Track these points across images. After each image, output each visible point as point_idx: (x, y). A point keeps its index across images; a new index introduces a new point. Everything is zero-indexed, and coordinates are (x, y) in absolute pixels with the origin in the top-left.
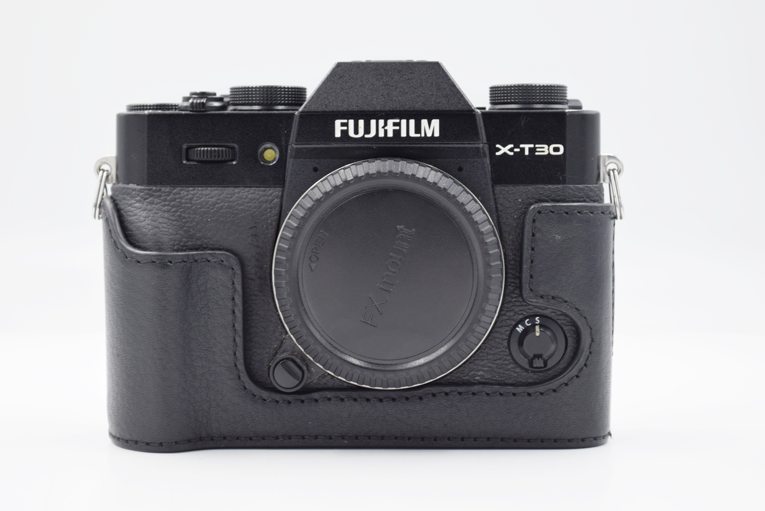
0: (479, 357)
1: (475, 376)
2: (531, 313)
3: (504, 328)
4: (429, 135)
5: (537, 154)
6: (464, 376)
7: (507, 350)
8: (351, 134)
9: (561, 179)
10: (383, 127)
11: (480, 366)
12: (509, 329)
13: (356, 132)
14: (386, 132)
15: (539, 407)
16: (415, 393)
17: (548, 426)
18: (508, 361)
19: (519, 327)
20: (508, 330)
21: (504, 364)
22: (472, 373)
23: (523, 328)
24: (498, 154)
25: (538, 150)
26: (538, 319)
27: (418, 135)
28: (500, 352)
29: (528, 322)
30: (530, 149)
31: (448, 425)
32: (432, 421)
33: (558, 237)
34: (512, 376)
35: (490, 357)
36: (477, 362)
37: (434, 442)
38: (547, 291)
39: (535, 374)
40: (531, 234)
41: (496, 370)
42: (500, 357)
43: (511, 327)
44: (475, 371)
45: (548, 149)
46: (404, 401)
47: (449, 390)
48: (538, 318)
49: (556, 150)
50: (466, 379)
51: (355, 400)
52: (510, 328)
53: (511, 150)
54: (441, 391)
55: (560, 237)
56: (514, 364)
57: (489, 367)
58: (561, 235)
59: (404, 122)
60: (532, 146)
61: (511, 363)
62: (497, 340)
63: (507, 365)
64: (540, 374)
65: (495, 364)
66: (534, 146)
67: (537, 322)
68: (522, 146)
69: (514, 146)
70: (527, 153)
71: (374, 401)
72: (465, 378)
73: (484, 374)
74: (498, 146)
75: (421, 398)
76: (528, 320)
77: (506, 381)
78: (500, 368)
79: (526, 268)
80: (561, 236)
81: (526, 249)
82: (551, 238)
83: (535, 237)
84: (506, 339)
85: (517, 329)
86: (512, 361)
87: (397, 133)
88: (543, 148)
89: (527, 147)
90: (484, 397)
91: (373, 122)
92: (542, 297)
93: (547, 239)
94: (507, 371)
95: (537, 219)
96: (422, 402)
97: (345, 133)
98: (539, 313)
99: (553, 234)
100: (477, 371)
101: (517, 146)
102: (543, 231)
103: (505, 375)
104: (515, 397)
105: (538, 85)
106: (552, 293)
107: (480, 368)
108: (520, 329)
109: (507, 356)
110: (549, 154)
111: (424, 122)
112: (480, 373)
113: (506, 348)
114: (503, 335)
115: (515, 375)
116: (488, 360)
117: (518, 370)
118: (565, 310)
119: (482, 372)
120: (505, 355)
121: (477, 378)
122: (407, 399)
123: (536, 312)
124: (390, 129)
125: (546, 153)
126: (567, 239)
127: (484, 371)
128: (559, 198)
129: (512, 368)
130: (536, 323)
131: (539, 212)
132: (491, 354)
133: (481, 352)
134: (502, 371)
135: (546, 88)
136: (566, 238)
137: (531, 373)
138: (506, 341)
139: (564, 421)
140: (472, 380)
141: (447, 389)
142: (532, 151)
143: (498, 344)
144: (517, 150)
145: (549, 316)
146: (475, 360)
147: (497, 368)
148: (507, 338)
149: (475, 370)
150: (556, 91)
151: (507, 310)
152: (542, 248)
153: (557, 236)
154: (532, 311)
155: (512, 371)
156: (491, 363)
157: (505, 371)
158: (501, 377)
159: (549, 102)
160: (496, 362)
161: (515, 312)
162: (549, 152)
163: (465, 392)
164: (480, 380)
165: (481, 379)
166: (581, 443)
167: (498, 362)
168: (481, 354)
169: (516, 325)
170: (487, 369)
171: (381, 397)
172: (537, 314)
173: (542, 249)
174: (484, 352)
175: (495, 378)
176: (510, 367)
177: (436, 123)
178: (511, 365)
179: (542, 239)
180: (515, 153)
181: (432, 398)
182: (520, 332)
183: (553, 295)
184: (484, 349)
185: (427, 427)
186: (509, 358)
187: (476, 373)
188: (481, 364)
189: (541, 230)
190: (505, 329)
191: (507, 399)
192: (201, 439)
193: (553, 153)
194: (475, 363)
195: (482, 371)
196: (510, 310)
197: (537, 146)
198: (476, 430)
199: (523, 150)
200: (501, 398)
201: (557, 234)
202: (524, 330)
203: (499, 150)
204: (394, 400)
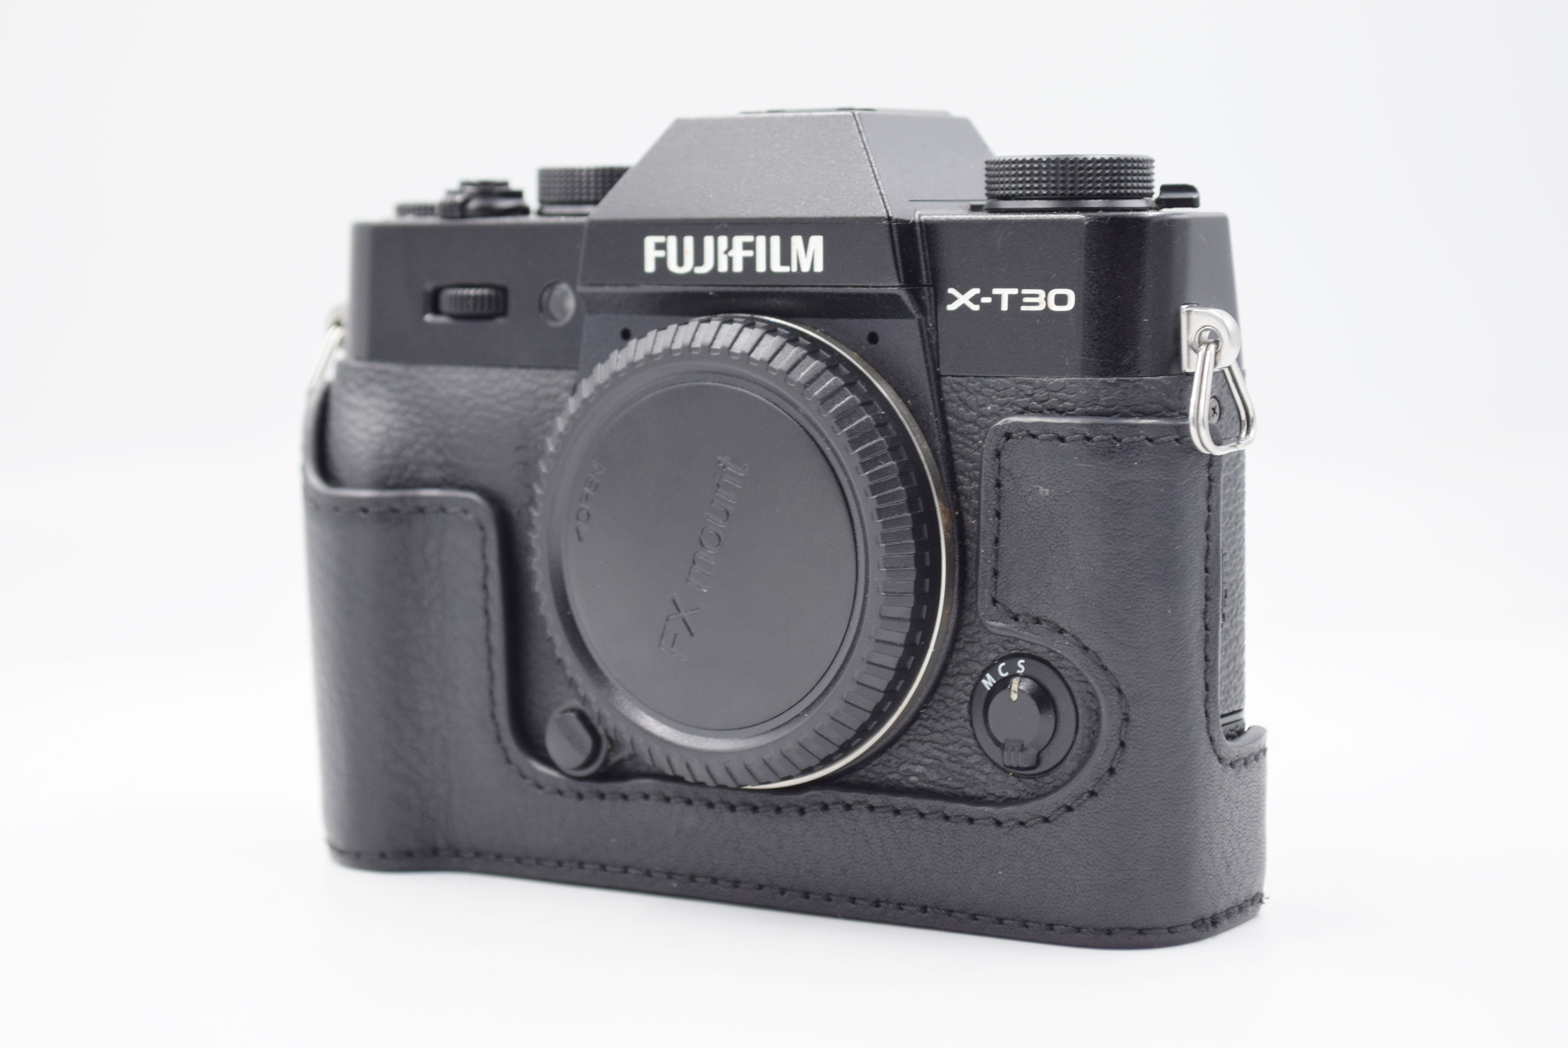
0: (916, 734)
1: (911, 775)
2: (1012, 650)
3: (962, 677)
4: (805, 268)
5: (1024, 308)
6: (891, 773)
7: (967, 724)
8: (673, 266)
9: (1067, 363)
10: (726, 252)
11: (918, 755)
12: (970, 681)
13: (681, 262)
14: (730, 260)
15: (1016, 851)
16: (793, 798)
17: (1034, 895)
18: (970, 747)
19: (986, 679)
20: (968, 684)
21: (963, 755)
22: (904, 767)
23: (994, 682)
24: (951, 307)
25: (1026, 300)
26: (1022, 664)
27: (786, 269)
28: (954, 728)
29: (1004, 670)
30: (1011, 297)
31: (849, 872)
32: (821, 859)
33: (1044, 491)
34: (976, 781)
35: (936, 736)
36: (913, 745)
37: (826, 903)
38: (1025, 605)
39: (1020, 781)
40: (994, 482)
41: (948, 764)
42: (954, 738)
43: (975, 676)
44: (910, 764)
45: (1046, 299)
46: (772, 813)
47: (853, 799)
48: (1022, 661)
49: (1061, 300)
50: (893, 778)
51: (689, 802)
52: (973, 680)
53: (975, 300)
54: (837, 801)
55: (1047, 490)
56: (981, 755)
57: (936, 758)
58: (1049, 486)
59: (761, 240)
60: (1015, 291)
61: (975, 753)
62: (948, 701)
63: (967, 756)
64: (1029, 781)
65: (945, 752)
66: (1020, 291)
67: (1020, 669)
68: (996, 291)
69: (981, 290)
70: (1005, 307)
71: (720, 808)
72: (891, 777)
73: (925, 772)
74: (951, 291)
75: (802, 811)
76: (1003, 664)
77: (965, 790)
78: (955, 762)
79: (983, 554)
80: (1050, 489)
81: (984, 513)
82: (1030, 492)
83: (1002, 489)
84: (966, 702)
85: (984, 681)
86: (976, 749)
87: (749, 263)
88: (1036, 296)
89: (1005, 293)
90: (914, 820)
91: (708, 241)
92: (1016, 618)
93: (1024, 493)
94: (968, 768)
95: (1003, 451)
96: (804, 818)
97: (661, 263)
98: (1026, 652)
99: (1034, 484)
100: (913, 764)
101: (986, 292)
102: (1015, 475)
103: (964, 778)
104: (973, 826)
105: (1090, 159)
106: (1035, 611)
107: (918, 758)
108: (988, 682)
109: (968, 737)
110: (1047, 308)
111: (797, 241)
112: (919, 769)
113: (965, 721)
114: (960, 692)
115: (983, 778)
116: (933, 742)
117: (988, 768)
118: (1059, 649)
119: (921, 767)
120: (964, 736)
121: (913, 779)
122: (778, 810)
123: (1022, 649)
124: (739, 254)
125: (1041, 307)
126: (1061, 496)
127: (924, 765)
128: (1061, 405)
129: (976, 763)
130: (1019, 672)
131: (1008, 436)
132: (938, 732)
133: (920, 725)
134: (957, 768)
135: (1108, 165)
136: (1059, 494)
137: (1013, 778)
138: (965, 706)
139: (1065, 887)
140: (903, 782)
141: (849, 797)
142: (1015, 301)
143: (950, 711)
144: (986, 300)
145: (1045, 658)
146: (909, 741)
147: (949, 760)
148: (968, 698)
149: (909, 762)
150: (1129, 171)
151: (967, 639)
152: (1015, 512)
153: (1041, 489)
154: (1013, 646)
155: (977, 770)
156: (939, 750)
157: (964, 770)
158: (958, 780)
159: (1115, 194)
160: (946, 749)
161: (982, 646)
162: (1047, 306)
163: (881, 807)
164: (919, 784)
165: (920, 781)
166: (1104, 937)
167: (950, 748)
168: (920, 730)
169: (983, 676)
170: (930, 761)
171: (734, 802)
172: (1023, 652)
173: (1014, 514)
174: (925, 727)
175: (946, 783)
176: (972, 760)
177: (817, 242)
178: (975, 757)
179: (1013, 492)
180: (983, 306)
181: (821, 813)
182: (989, 689)
183: (1035, 615)
184: (926, 720)
185: (811, 871)
186: (971, 741)
187: (911, 767)
188: (920, 750)
189: (1012, 474)
190: (963, 679)
191: (957, 828)
192: (435, 852)
193: (1054, 308)
194: (910, 748)
195: (922, 765)
196: (972, 640)
197: (1025, 291)
198: (900, 887)
199: (997, 299)
200: (946, 825)
201: (1041, 483)
202: (994, 685)
203: (953, 299)
204: (755, 809)
